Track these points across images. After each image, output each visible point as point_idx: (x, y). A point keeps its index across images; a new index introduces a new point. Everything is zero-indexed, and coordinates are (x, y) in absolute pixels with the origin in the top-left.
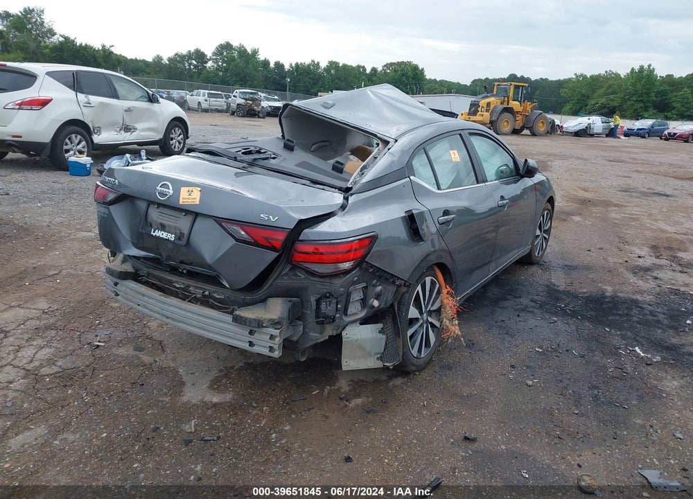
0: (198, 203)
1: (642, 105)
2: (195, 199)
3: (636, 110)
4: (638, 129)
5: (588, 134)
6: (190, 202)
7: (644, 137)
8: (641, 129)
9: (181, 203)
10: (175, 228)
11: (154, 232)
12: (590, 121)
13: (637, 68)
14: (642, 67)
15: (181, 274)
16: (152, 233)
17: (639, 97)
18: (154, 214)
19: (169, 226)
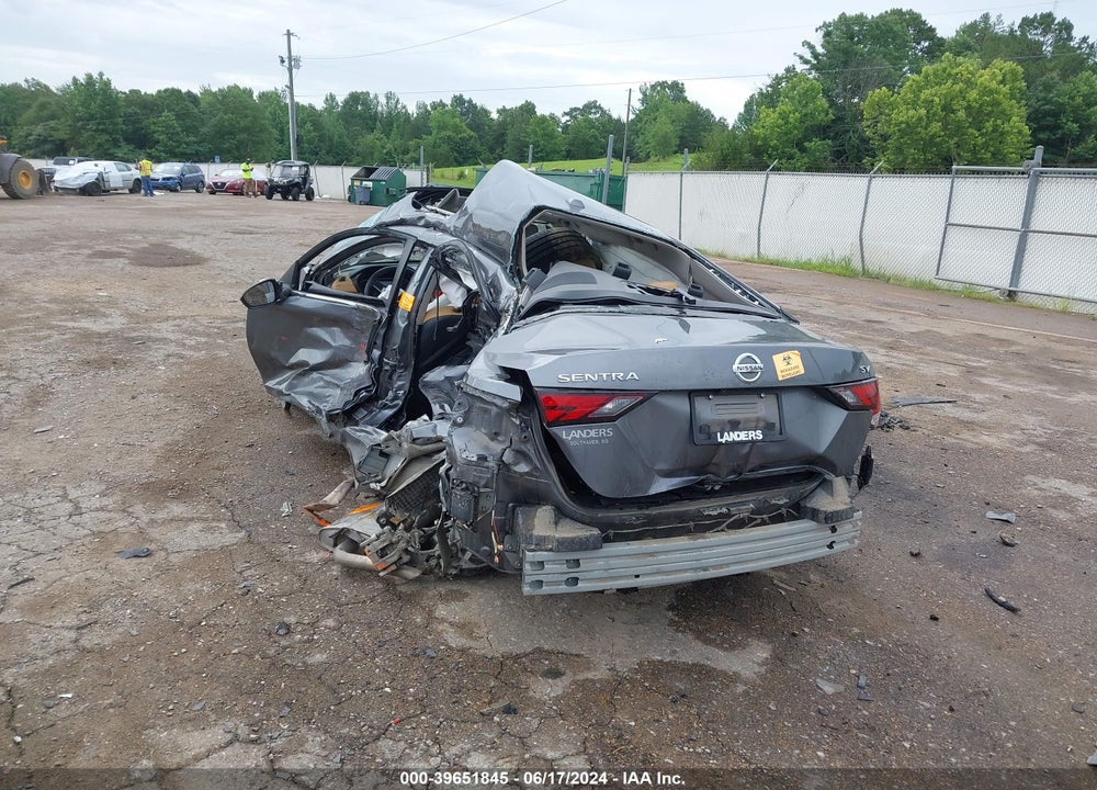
0: (803, 372)
1: (107, 137)
2: (797, 367)
3: (100, 145)
4: (164, 179)
5: (104, 191)
6: (792, 374)
7: (176, 191)
8: (168, 179)
9: (780, 379)
10: (758, 420)
11: (722, 437)
12: (100, 169)
13: (82, 79)
14: (90, 77)
15: (711, 494)
16: (719, 440)
17: (99, 124)
18: (707, 411)
19: (747, 421)
